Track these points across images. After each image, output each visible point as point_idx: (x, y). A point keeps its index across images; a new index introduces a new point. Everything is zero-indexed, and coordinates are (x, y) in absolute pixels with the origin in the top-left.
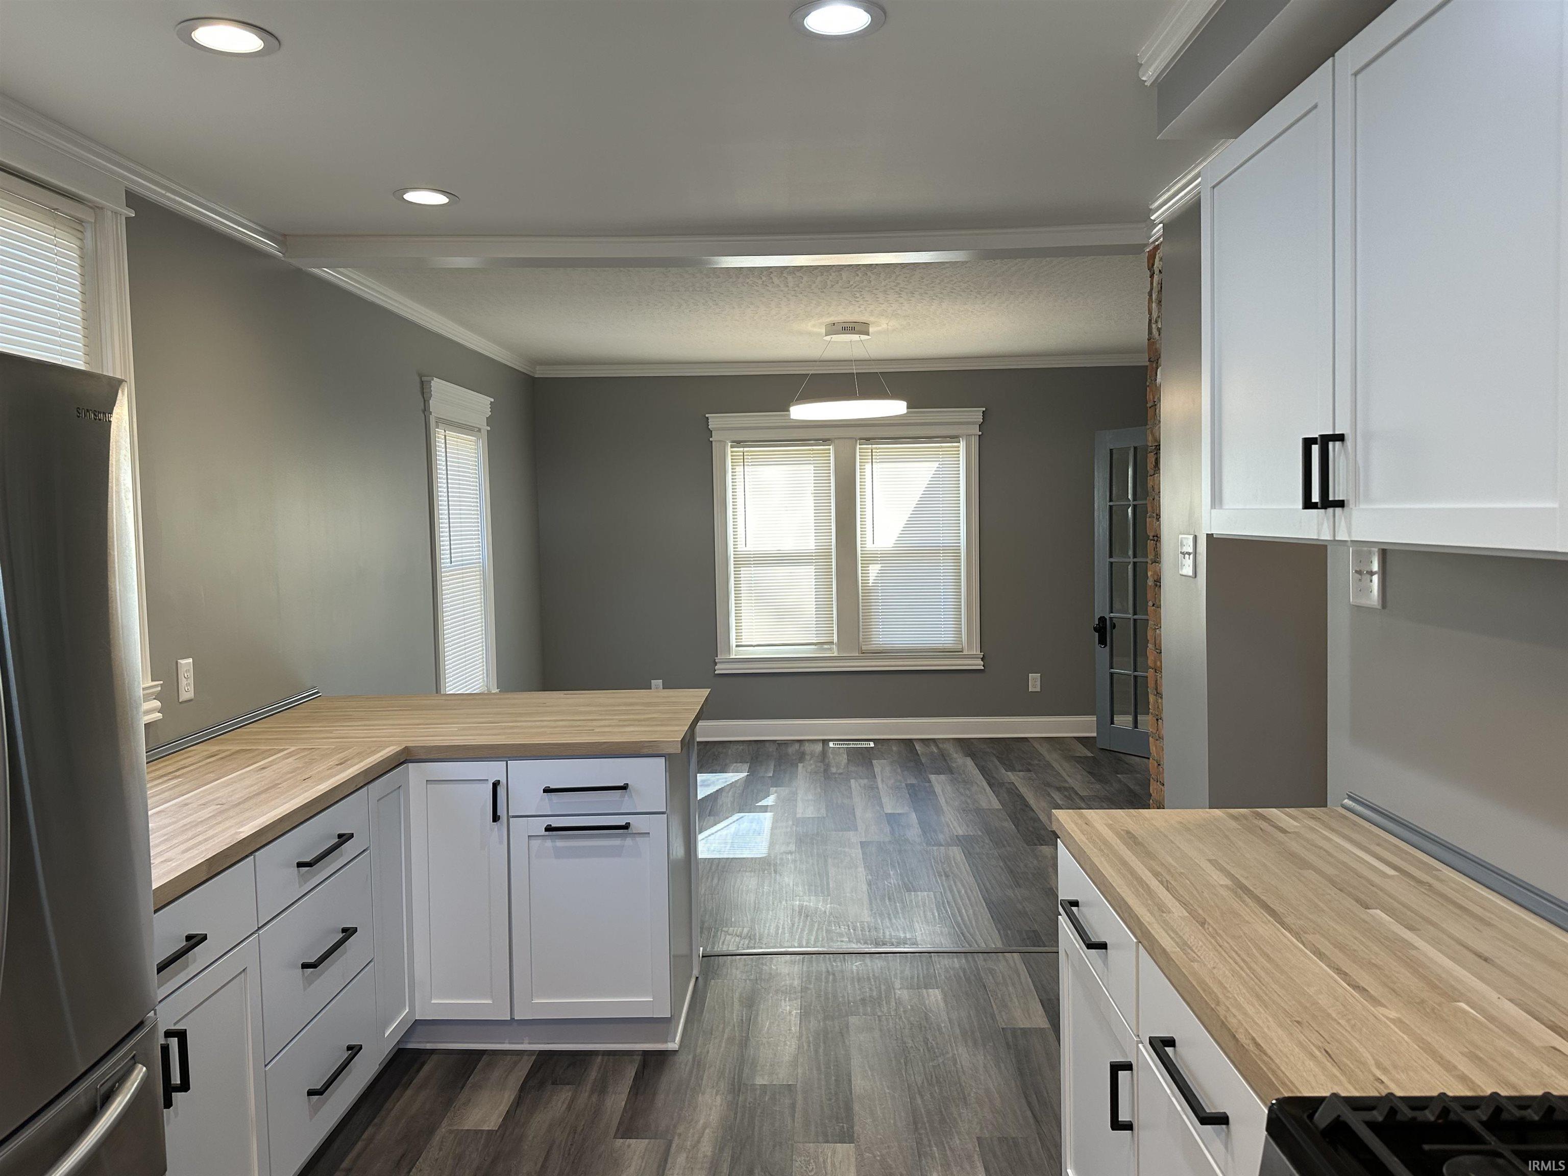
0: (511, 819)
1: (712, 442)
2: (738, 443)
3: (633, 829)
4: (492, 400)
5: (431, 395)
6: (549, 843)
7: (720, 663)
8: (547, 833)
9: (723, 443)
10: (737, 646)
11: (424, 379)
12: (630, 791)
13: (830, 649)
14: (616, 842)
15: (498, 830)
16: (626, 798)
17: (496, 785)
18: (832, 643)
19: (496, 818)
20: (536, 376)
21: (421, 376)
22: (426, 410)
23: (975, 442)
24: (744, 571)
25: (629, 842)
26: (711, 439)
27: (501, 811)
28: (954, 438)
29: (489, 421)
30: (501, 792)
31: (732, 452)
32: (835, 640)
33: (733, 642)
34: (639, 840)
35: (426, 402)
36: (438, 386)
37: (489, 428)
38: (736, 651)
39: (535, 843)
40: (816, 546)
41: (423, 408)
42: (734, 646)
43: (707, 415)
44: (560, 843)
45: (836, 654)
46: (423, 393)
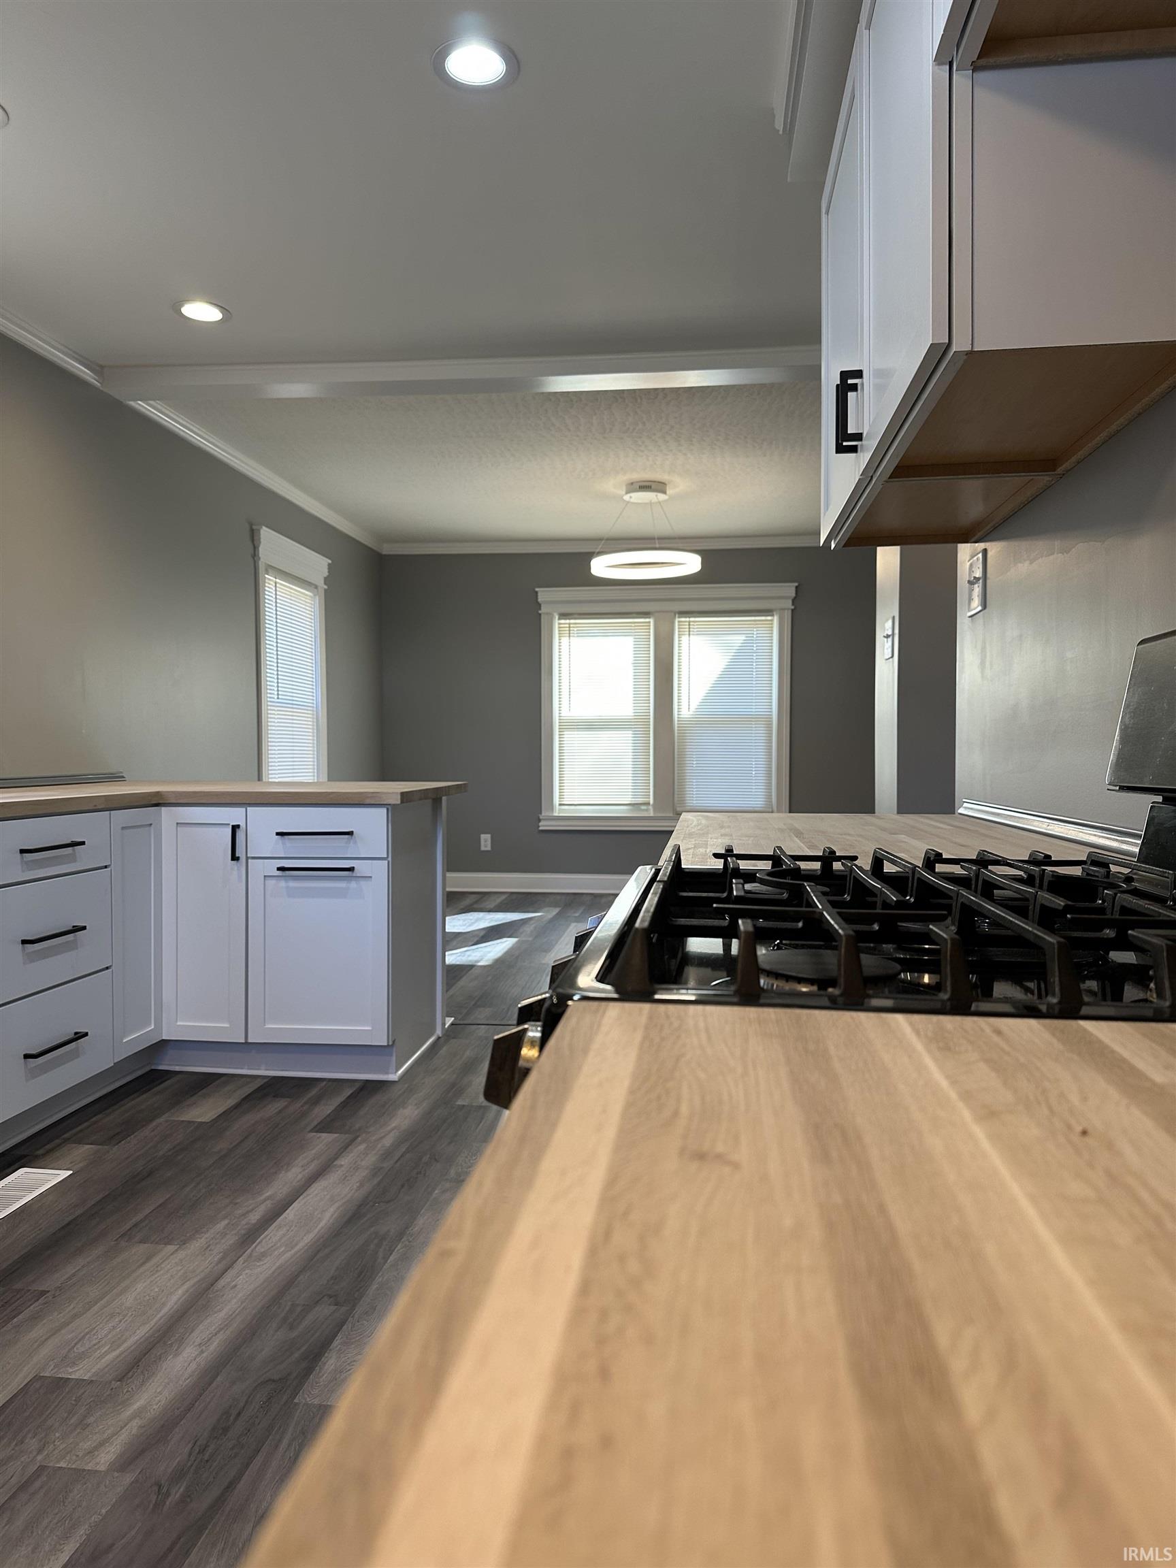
0: (250, 860)
1: (540, 614)
2: (564, 616)
3: (356, 873)
4: (330, 562)
5: (260, 542)
6: (282, 884)
7: (544, 820)
8: (279, 873)
9: (550, 615)
10: (560, 805)
11: (254, 527)
12: (355, 838)
13: (647, 810)
14: (342, 885)
15: (238, 870)
16: (351, 844)
17: (235, 828)
18: (648, 804)
19: (234, 858)
20: (384, 553)
21: (251, 525)
22: (255, 555)
23: (788, 616)
24: (567, 734)
25: (353, 885)
26: (540, 612)
27: (240, 852)
28: (768, 612)
29: (326, 580)
30: (240, 835)
31: (559, 624)
32: (652, 802)
33: (556, 801)
34: (363, 883)
35: (256, 549)
36: (268, 537)
37: (326, 587)
38: (559, 810)
39: (271, 882)
40: (635, 713)
41: (253, 552)
42: (557, 805)
43: (537, 589)
44: (292, 884)
45: (652, 815)
46: (253, 541)
